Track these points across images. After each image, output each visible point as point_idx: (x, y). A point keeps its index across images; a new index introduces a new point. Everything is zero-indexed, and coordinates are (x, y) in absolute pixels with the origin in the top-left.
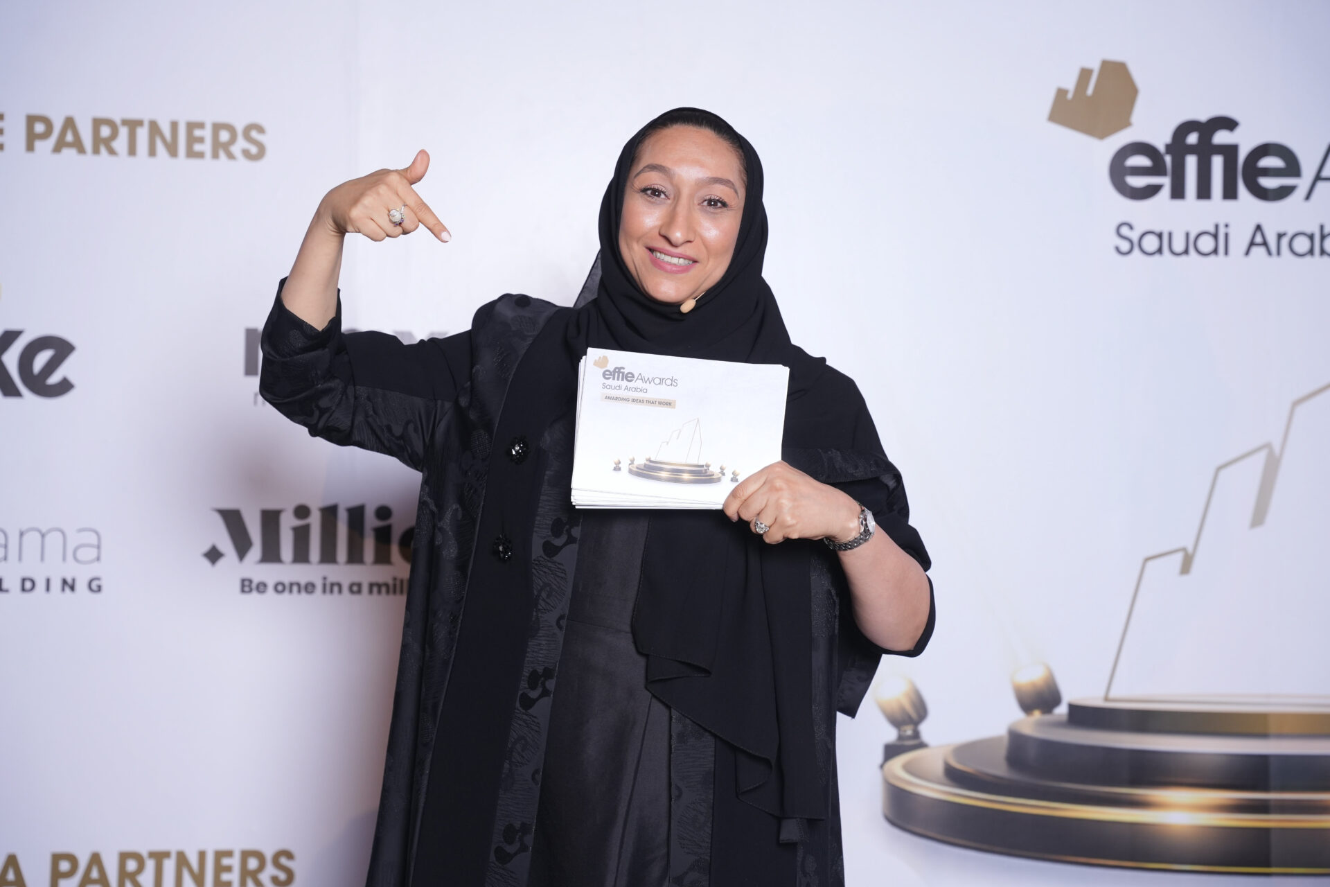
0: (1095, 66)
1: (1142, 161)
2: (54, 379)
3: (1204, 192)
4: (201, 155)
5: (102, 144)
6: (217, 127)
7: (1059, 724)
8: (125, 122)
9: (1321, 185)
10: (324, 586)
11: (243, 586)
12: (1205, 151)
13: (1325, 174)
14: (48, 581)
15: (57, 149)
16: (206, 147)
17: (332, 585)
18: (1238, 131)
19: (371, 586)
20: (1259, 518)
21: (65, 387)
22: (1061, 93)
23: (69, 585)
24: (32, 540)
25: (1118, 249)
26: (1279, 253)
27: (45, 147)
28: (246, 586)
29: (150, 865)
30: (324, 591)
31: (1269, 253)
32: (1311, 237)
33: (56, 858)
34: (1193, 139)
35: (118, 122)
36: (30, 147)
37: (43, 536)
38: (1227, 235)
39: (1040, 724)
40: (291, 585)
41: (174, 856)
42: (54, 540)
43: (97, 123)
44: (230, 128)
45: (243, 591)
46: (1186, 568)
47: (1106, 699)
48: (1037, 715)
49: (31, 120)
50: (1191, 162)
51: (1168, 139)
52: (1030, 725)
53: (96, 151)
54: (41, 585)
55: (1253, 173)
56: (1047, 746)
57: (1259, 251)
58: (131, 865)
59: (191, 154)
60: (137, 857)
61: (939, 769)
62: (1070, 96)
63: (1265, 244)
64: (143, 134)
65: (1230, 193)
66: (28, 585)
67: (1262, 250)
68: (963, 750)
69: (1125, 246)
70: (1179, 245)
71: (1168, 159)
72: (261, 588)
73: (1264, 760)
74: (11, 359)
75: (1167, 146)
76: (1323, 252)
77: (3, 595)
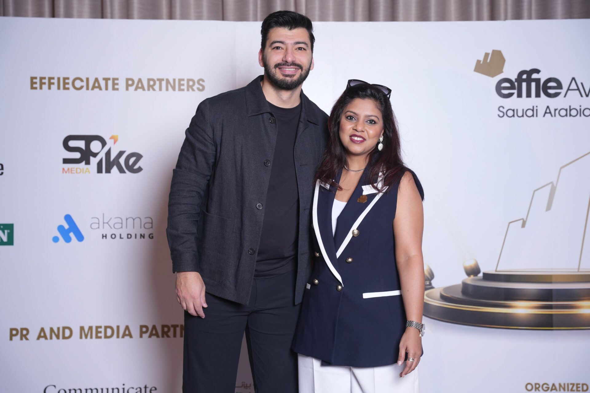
0: (490, 52)
1: (507, 85)
2: (136, 167)
3: (529, 95)
4: (183, 90)
5: (151, 87)
6: (188, 80)
7: (480, 280)
8: (158, 80)
9: (569, 92)
12: (529, 81)
13: (571, 88)
14: (136, 235)
15: (136, 89)
16: (185, 87)
18: (540, 73)
20: (549, 208)
21: (140, 169)
22: (478, 61)
23: (143, 236)
24: (130, 221)
25: (499, 115)
26: (555, 116)
27: (132, 89)
31: (552, 116)
32: (566, 110)
33: (142, 327)
34: (524, 77)
35: (156, 79)
36: (127, 89)
37: (134, 220)
38: (537, 110)
39: (473, 280)
41: (179, 326)
42: (137, 221)
43: (149, 80)
44: (193, 81)
46: (523, 225)
47: (496, 271)
48: (472, 277)
49: (128, 80)
50: (524, 85)
51: (516, 77)
52: (470, 280)
53: (149, 90)
54: (133, 236)
55: (546, 88)
56: (476, 288)
58: (166, 329)
59: (180, 90)
61: (438, 295)
62: (481, 62)
63: (550, 113)
64: (164, 83)
65: (538, 95)
66: (129, 236)
67: (549, 115)
68: (447, 289)
69: (501, 114)
70: (520, 114)
71: (516, 84)
73: (551, 291)
74: (122, 161)
75: (516, 79)
76: (570, 115)
77: (122, 240)
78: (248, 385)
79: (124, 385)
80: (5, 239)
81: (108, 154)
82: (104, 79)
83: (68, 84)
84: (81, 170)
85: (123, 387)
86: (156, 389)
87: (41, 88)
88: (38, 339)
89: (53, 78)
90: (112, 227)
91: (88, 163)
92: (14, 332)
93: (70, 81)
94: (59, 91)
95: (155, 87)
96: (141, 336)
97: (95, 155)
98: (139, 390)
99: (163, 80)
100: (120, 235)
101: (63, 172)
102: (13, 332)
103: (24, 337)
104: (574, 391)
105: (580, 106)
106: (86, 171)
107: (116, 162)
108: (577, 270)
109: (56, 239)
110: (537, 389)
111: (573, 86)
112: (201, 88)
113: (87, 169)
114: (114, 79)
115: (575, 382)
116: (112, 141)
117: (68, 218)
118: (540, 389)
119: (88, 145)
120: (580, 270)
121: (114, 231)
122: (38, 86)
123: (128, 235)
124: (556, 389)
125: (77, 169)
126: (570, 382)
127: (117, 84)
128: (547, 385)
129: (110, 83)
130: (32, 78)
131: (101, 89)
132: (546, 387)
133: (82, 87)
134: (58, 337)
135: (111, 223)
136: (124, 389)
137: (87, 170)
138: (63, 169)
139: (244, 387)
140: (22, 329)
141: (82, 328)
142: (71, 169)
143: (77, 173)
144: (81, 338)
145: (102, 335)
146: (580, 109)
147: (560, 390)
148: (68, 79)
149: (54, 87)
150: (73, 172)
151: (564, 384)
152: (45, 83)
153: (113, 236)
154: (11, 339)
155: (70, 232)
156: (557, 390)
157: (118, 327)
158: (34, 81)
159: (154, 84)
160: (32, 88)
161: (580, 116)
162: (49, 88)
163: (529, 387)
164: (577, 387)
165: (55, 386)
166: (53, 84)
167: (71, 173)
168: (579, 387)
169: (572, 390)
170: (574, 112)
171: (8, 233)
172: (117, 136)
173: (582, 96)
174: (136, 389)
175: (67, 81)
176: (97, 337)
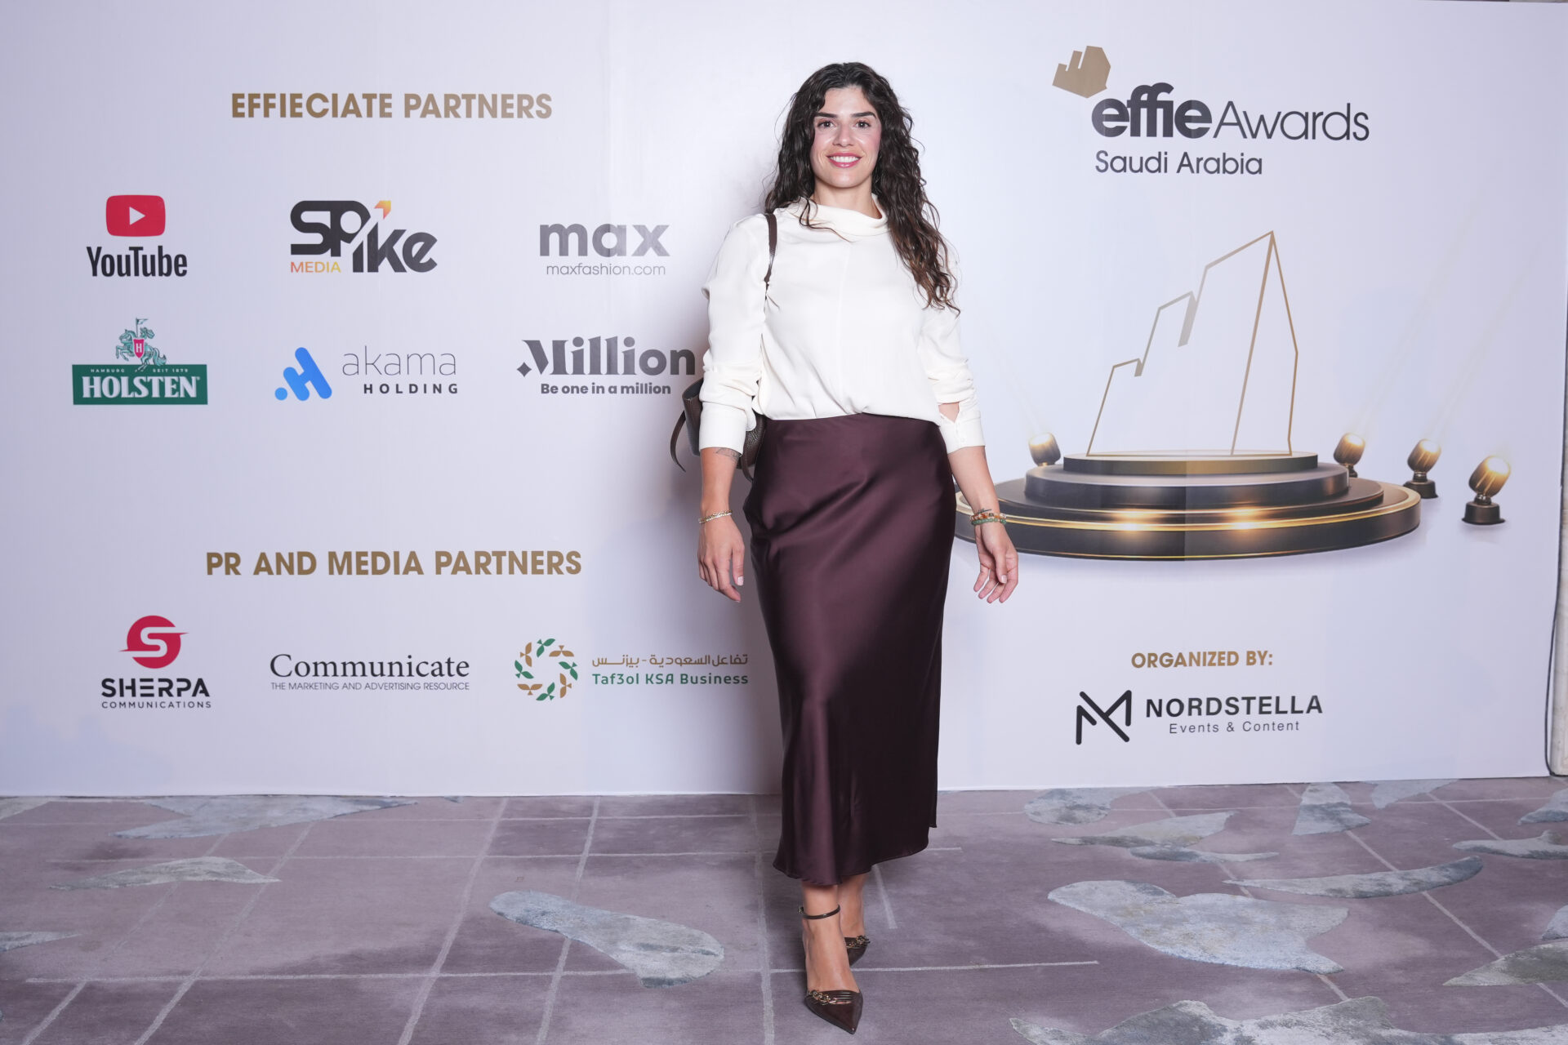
0: (1083, 50)
1: (1112, 111)
2: (424, 260)
4: (511, 115)
5: (451, 111)
6: (521, 97)
7: (1058, 471)
8: (464, 96)
9: (1223, 127)
10: (593, 388)
11: (543, 389)
12: (1153, 105)
13: (1225, 121)
14: (425, 386)
15: (423, 115)
16: (514, 110)
17: (598, 387)
18: (1173, 92)
19: (623, 388)
20: (1183, 341)
21: (431, 265)
22: (1061, 67)
23: (437, 389)
24: (415, 360)
25: (1097, 168)
26: (1198, 172)
27: (416, 114)
28: (545, 389)
29: (494, 559)
30: (593, 392)
31: (1193, 172)
32: (1218, 161)
33: (439, 554)
34: (1144, 97)
35: (460, 97)
36: (407, 115)
37: (421, 358)
38: (1166, 159)
39: (1046, 471)
40: (573, 388)
42: (428, 360)
43: (447, 97)
44: (529, 98)
45: (543, 392)
46: (1138, 372)
47: (1088, 455)
48: (1045, 464)
49: (408, 97)
50: (1144, 112)
51: (1129, 99)
52: (1041, 472)
53: (447, 115)
54: (421, 389)
55: (1182, 120)
56: (1051, 485)
57: (1185, 170)
58: (483, 560)
59: (505, 115)
60: (485, 554)
62: (1067, 70)
63: (1189, 165)
64: (475, 103)
65: (1168, 133)
66: (414, 389)
67: (1188, 168)
69: (1103, 166)
70: (1136, 166)
71: (1129, 110)
72: (554, 390)
73: (1182, 490)
74: (398, 249)
75: (1128, 101)
76: (1225, 171)
77: (399, 394)
78: (634, 661)
79: (410, 657)
80: (193, 393)
81: (373, 235)
82: (365, 96)
83: (300, 105)
84: (324, 265)
85: (409, 660)
86: (467, 666)
87: (251, 115)
88: (256, 572)
89: (273, 96)
90: (382, 371)
91: (336, 253)
92: (215, 560)
93: (304, 101)
94: (283, 119)
95: (458, 111)
96: (438, 572)
97: (349, 238)
98: (437, 666)
99: (473, 96)
100: (397, 385)
101: (292, 271)
102: (213, 561)
103: (232, 569)
104: (1214, 664)
105: (1242, 154)
106: (333, 268)
107: (388, 251)
108: (1229, 454)
109: (281, 394)
110: (1152, 663)
111: (1230, 118)
112: (544, 111)
113: (335, 263)
114: (383, 97)
115: (1217, 650)
116: (381, 211)
117: (303, 355)
118: (1157, 663)
119: (336, 220)
120: (1235, 453)
121: (385, 379)
122: (245, 110)
123: (411, 385)
124: (1184, 663)
125: (316, 263)
126: (1207, 652)
127: (389, 105)
128: (1170, 655)
129: (376, 103)
130: (236, 97)
131: (359, 115)
132: (1167, 660)
133: (325, 112)
134: (291, 571)
135: (380, 365)
136: (410, 664)
137: (336, 267)
138: (293, 264)
139: (627, 664)
140: (228, 555)
141: (332, 555)
142: (307, 263)
143: (316, 271)
144: (331, 572)
145: (369, 567)
146: (1242, 160)
147: (1191, 665)
148: (300, 96)
149: (275, 112)
150: (309, 269)
151: (1199, 654)
152: (258, 106)
153: (384, 389)
154: (210, 572)
155: (307, 381)
156: (1185, 665)
157: (397, 554)
158: (240, 101)
159: (458, 105)
160: (236, 114)
161: (1242, 172)
162: (266, 114)
163: (1139, 660)
164: (1220, 659)
165: (289, 656)
166: (273, 106)
167: (307, 271)
168: (1224, 659)
169: (1211, 664)
170: (1231, 166)
171: (197, 382)
172: (389, 202)
173: (1245, 136)
174: (433, 665)
175: (298, 101)
176: (360, 572)
